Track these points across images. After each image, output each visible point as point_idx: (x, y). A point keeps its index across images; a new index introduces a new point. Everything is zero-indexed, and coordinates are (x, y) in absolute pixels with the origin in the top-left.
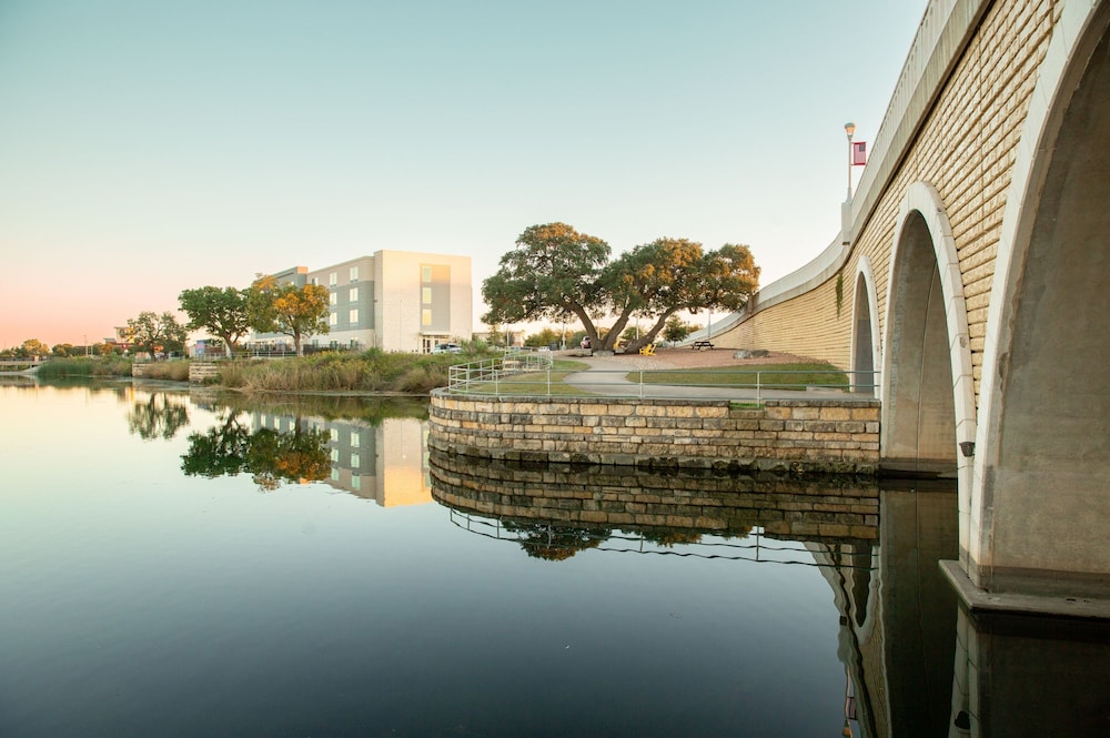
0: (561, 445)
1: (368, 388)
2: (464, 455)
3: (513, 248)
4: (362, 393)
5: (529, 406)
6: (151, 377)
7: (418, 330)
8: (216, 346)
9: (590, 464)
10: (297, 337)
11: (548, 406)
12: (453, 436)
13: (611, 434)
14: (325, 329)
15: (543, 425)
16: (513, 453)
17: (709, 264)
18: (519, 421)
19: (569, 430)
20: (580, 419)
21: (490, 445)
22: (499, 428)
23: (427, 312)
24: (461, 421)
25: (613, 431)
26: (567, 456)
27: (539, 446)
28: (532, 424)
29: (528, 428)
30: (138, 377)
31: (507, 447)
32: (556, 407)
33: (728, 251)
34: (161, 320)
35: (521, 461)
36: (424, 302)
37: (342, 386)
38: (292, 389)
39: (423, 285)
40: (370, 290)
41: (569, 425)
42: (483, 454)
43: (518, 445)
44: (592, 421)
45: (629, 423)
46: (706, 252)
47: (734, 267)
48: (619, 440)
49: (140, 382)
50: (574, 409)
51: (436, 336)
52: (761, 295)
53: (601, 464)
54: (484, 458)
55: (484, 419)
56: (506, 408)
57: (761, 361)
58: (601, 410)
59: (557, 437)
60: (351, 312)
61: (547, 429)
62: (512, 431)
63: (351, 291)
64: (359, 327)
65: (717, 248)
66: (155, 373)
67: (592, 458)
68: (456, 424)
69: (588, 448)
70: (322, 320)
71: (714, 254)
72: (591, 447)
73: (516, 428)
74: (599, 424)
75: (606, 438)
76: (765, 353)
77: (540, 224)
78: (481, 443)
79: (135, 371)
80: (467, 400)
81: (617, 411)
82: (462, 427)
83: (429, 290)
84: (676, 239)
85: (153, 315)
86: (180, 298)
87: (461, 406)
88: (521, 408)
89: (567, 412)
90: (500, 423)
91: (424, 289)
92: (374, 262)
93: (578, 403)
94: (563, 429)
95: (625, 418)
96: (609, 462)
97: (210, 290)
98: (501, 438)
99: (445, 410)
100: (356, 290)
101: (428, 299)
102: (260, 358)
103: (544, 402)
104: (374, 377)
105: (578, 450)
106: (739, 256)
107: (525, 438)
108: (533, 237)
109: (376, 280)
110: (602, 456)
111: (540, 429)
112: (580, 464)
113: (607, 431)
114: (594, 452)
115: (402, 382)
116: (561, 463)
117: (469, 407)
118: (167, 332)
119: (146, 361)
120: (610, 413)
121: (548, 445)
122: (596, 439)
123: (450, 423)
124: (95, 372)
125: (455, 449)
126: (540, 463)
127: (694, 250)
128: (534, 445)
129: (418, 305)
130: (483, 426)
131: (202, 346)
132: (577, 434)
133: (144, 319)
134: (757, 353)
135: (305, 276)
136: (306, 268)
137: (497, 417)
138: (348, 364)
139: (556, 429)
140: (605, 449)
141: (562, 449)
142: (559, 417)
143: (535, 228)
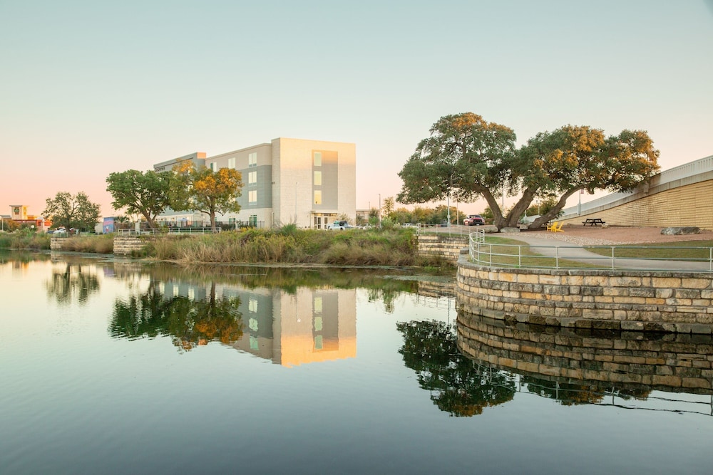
0: (633, 315)
1: (294, 261)
2: (526, 323)
3: (428, 136)
4: (288, 266)
5: (600, 279)
6: (73, 250)
7: (310, 208)
8: (124, 222)
9: (664, 332)
10: (212, 214)
11: (619, 279)
12: (511, 306)
13: (685, 305)
14: (236, 208)
15: (613, 297)
16: (583, 322)
17: (609, 149)
18: (590, 292)
19: (641, 301)
20: (653, 292)
21: (557, 314)
22: (567, 298)
23: (318, 193)
24: (520, 292)
25: (687, 302)
26: (640, 325)
27: (610, 315)
28: (602, 295)
29: (598, 299)
30: (56, 250)
31: (576, 316)
32: (628, 280)
33: (625, 136)
34: (76, 199)
35: (592, 329)
36: (315, 184)
37: (271, 258)
38: (226, 261)
39: (314, 168)
40: (268, 174)
41: (641, 297)
42: (551, 322)
43: (587, 314)
44: (666, 293)
45: (705, 295)
46: (606, 138)
47: (635, 150)
48: (695, 311)
49: (58, 254)
50: (646, 282)
51: (326, 214)
52: (662, 177)
53: (676, 333)
54: (550, 326)
55: (551, 290)
56: (574, 281)
57: (692, 237)
58: (675, 283)
59: (630, 307)
60: (250, 193)
61: (617, 300)
62: (582, 301)
63: (250, 174)
64: (258, 206)
65: (617, 134)
66: (76, 246)
67: (666, 327)
68: (515, 295)
69: (661, 318)
70: (234, 199)
71: (614, 140)
72: (664, 317)
73: (585, 299)
74: (673, 296)
75: (680, 309)
76: (696, 230)
77: (453, 114)
78: (545, 312)
79: (53, 245)
80: (531, 273)
81: (692, 284)
82: (520, 297)
83: (320, 173)
84: (579, 126)
85: (68, 195)
86: (108, 180)
87: (521, 278)
88: (591, 281)
89: (639, 284)
90: (569, 294)
91: (315, 172)
92: (272, 149)
93: (651, 277)
94: (634, 300)
95: (701, 291)
96: (684, 331)
97: (133, 173)
98: (571, 307)
99: (501, 283)
100: (255, 173)
101: (318, 182)
102: (182, 234)
103: (616, 275)
104: (298, 250)
105: (650, 319)
106: (641, 141)
107: (595, 308)
108: (448, 125)
109: (274, 165)
110: (677, 325)
111: (610, 300)
112: (654, 333)
113: (680, 302)
114: (667, 321)
115: (325, 255)
116: (634, 331)
117: (532, 279)
118: (81, 210)
119: (63, 236)
120: (684, 286)
121: (619, 315)
122: (670, 309)
123: (506, 294)
124: (13, 245)
125: (515, 318)
126: (612, 331)
127: (598, 136)
128: (605, 315)
129: (311, 186)
130: (548, 297)
131: (112, 222)
132: (649, 305)
133: (60, 198)
134: (687, 230)
135: (204, 161)
136: (205, 154)
137: (566, 289)
138: (272, 239)
139: (627, 300)
140: (679, 319)
141: (634, 318)
142: (631, 290)
143: (449, 118)
